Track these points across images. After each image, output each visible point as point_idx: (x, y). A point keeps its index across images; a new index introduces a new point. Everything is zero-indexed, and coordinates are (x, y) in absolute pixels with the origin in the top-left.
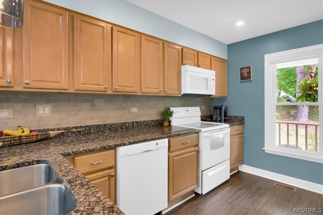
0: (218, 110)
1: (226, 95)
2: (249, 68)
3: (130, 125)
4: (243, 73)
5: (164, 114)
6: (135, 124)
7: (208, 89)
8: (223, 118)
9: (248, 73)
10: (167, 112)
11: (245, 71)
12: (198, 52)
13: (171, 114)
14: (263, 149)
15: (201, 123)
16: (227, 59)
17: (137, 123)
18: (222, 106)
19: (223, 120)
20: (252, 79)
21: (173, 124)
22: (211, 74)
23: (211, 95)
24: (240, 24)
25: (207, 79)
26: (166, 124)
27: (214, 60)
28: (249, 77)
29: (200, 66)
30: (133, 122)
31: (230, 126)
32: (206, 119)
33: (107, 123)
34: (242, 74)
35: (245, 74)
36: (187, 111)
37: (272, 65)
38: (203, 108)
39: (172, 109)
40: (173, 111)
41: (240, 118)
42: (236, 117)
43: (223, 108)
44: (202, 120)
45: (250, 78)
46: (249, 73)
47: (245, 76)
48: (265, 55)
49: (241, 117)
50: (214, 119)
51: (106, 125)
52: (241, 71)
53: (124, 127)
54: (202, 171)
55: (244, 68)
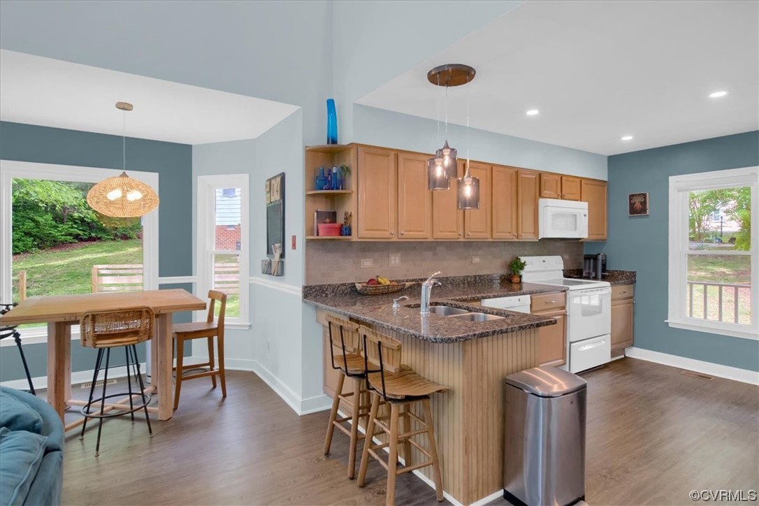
0: (592, 261)
1: (605, 237)
2: (645, 196)
3: (472, 280)
4: (634, 204)
5: (512, 266)
6: (477, 277)
7: (576, 230)
8: (600, 274)
9: (641, 203)
10: (516, 263)
11: (637, 201)
12: (562, 176)
13: (522, 266)
14: (666, 321)
15: (564, 280)
16: (606, 180)
17: (480, 276)
18: (599, 254)
19: (600, 277)
20: (648, 213)
21: (524, 280)
22: (581, 208)
23: (580, 239)
24: (627, 138)
25: (575, 215)
26: (516, 279)
27: (586, 184)
28: (643, 210)
29: (565, 197)
30: (475, 276)
31: (612, 285)
32: (571, 275)
33: (449, 276)
34: (632, 205)
35: (638, 205)
36: (544, 261)
37: (681, 193)
38: (567, 257)
39: (523, 259)
40: (525, 262)
41: (628, 274)
42: (622, 273)
43: (600, 257)
44: (565, 276)
45: (645, 212)
46: (644, 203)
47: (638, 207)
48: (670, 177)
49: (630, 272)
50: (584, 275)
51: (447, 278)
52: (630, 200)
53: (466, 282)
54: (571, 343)
55: (635, 195)
